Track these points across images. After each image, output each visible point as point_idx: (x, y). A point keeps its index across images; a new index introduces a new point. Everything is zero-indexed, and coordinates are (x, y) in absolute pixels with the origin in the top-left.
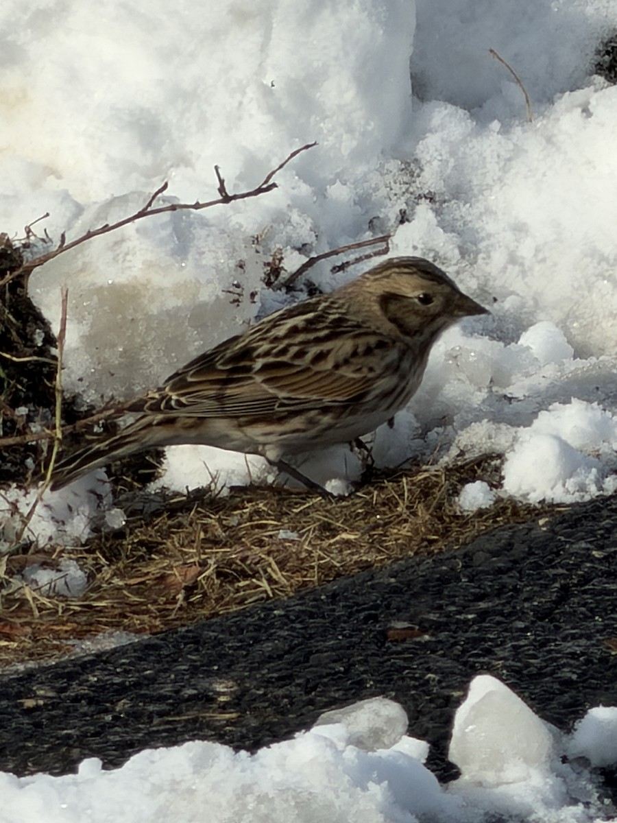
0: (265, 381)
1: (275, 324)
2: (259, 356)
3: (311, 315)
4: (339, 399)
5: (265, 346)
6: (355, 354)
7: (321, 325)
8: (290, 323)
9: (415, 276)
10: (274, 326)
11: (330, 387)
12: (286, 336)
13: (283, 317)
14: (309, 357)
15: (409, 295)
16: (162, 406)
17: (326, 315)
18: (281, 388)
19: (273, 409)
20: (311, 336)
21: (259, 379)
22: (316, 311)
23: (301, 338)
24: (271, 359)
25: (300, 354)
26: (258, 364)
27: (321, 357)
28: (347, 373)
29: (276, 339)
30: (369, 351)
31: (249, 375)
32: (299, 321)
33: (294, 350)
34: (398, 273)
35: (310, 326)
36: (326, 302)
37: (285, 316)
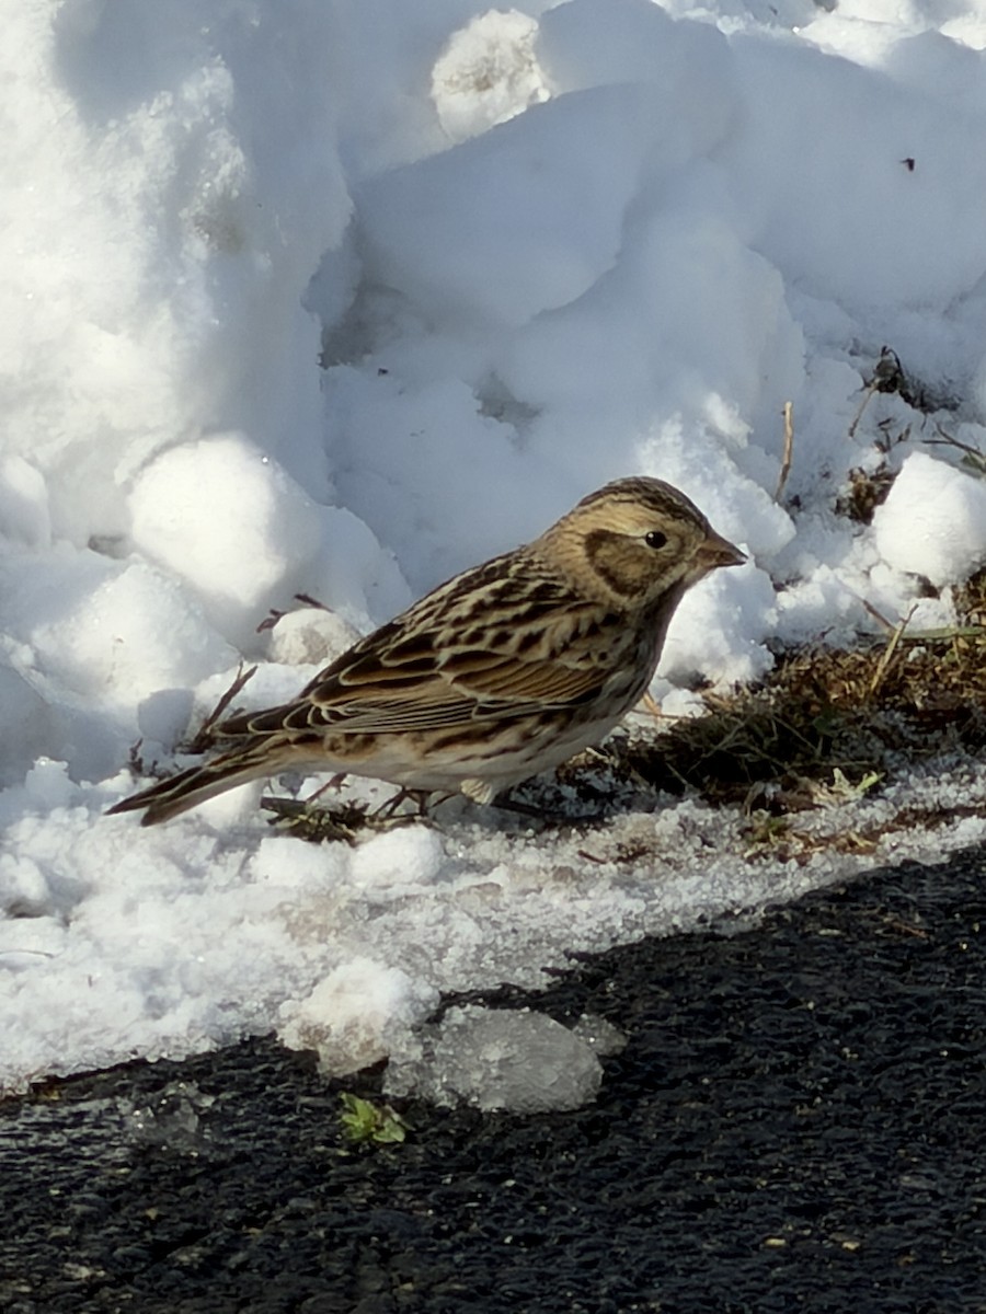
0: (457, 680)
1: (452, 601)
2: (441, 645)
3: (499, 584)
4: (560, 699)
5: (446, 633)
6: (576, 635)
7: (516, 597)
8: (472, 598)
9: (637, 505)
10: (451, 605)
11: (547, 684)
12: (473, 617)
13: (461, 591)
14: (514, 642)
15: (631, 534)
16: (309, 720)
17: (522, 583)
18: (481, 688)
19: (468, 718)
20: (509, 614)
21: (449, 676)
22: (507, 577)
23: (495, 616)
24: (461, 649)
25: (502, 639)
26: (444, 656)
27: (530, 641)
28: (570, 662)
29: (458, 621)
30: (594, 630)
31: (435, 671)
32: (482, 594)
33: (491, 634)
34: (614, 502)
35: (501, 600)
36: (517, 563)
37: (463, 590)
